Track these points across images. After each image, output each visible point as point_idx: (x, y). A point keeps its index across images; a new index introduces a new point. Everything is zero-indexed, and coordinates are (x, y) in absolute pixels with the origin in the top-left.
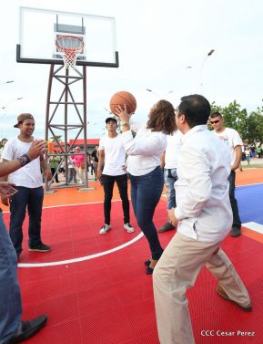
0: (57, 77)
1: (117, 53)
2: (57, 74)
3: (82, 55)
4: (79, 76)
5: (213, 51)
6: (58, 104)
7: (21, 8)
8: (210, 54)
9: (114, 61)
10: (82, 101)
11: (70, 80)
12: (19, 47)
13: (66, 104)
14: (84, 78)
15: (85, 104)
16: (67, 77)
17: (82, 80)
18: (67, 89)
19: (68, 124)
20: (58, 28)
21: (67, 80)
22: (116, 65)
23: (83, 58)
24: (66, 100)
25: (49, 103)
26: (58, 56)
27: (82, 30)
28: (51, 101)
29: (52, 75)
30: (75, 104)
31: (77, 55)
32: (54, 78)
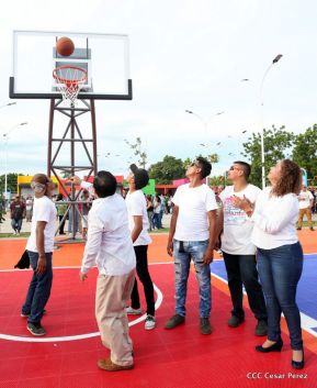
0: (60, 110)
2: (59, 106)
3: (89, 86)
4: (86, 108)
5: (280, 56)
6: (62, 141)
7: (15, 31)
8: (275, 61)
9: (126, 93)
10: (91, 137)
11: (76, 112)
12: (12, 80)
13: (73, 141)
14: (92, 109)
15: (94, 141)
16: (73, 110)
18: (73, 122)
21: (73, 113)
22: (129, 97)
24: (73, 136)
25: (51, 140)
26: (57, 89)
27: (87, 54)
28: (54, 137)
29: (53, 107)
30: (83, 141)
31: (81, 87)
32: (55, 111)
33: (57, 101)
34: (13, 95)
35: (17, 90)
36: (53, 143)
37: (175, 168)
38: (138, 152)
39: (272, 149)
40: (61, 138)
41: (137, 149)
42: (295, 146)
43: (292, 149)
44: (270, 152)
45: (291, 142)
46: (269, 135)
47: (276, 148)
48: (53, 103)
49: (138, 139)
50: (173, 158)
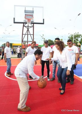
1: (44, 19)
2: (25, 26)
3: (33, 20)
4: (32, 26)
6: (25, 35)
9: (42, 22)
10: (33, 34)
11: (29, 27)
12: (14, 18)
13: (28, 35)
14: (33, 27)
15: (33, 35)
17: (32, 28)
18: (28, 30)
19: (28, 41)
20: (25, 11)
22: (43, 24)
24: (28, 33)
25: (23, 34)
26: (25, 21)
27: (33, 12)
29: (24, 26)
30: (30, 35)
31: (32, 20)
33: (25, 24)
34: (15, 23)
35: (16, 21)
36: (23, 35)
37: (51, 42)
38: (43, 38)
39: (76, 38)
40: (25, 34)
41: (43, 37)
42: (81, 38)
43: (80, 38)
44: (75, 39)
45: (80, 37)
46: (75, 35)
47: (77, 38)
48: (24, 25)
50: (50, 40)
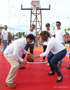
0: (33, 14)
1: (50, 5)
2: (33, 13)
6: (34, 22)
10: (40, 21)
12: (22, 5)
14: (41, 13)
16: (36, 14)
17: (40, 14)
18: (36, 17)
19: (37, 28)
21: (36, 15)
23: (39, 7)
25: (31, 21)
26: (32, 7)
29: (32, 13)
30: (39, 22)
32: (32, 14)
34: (22, 9)
36: (32, 22)
38: (53, 26)
40: (34, 21)
49: (53, 23)
